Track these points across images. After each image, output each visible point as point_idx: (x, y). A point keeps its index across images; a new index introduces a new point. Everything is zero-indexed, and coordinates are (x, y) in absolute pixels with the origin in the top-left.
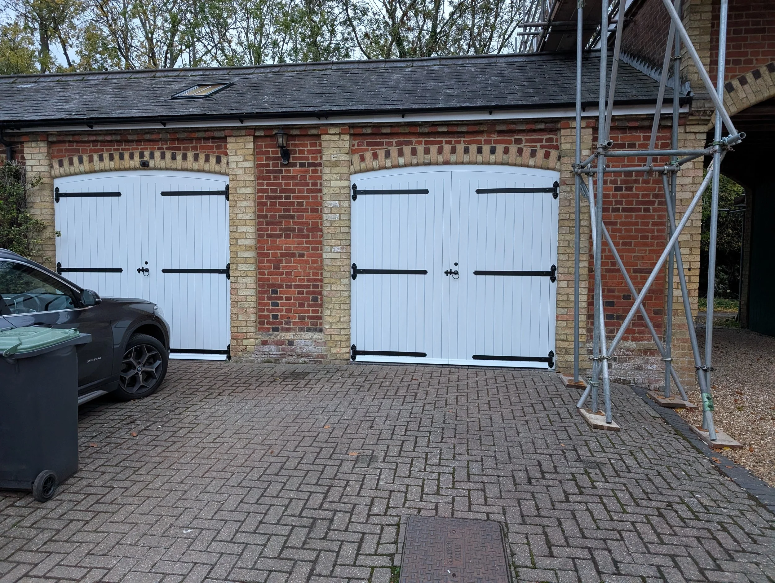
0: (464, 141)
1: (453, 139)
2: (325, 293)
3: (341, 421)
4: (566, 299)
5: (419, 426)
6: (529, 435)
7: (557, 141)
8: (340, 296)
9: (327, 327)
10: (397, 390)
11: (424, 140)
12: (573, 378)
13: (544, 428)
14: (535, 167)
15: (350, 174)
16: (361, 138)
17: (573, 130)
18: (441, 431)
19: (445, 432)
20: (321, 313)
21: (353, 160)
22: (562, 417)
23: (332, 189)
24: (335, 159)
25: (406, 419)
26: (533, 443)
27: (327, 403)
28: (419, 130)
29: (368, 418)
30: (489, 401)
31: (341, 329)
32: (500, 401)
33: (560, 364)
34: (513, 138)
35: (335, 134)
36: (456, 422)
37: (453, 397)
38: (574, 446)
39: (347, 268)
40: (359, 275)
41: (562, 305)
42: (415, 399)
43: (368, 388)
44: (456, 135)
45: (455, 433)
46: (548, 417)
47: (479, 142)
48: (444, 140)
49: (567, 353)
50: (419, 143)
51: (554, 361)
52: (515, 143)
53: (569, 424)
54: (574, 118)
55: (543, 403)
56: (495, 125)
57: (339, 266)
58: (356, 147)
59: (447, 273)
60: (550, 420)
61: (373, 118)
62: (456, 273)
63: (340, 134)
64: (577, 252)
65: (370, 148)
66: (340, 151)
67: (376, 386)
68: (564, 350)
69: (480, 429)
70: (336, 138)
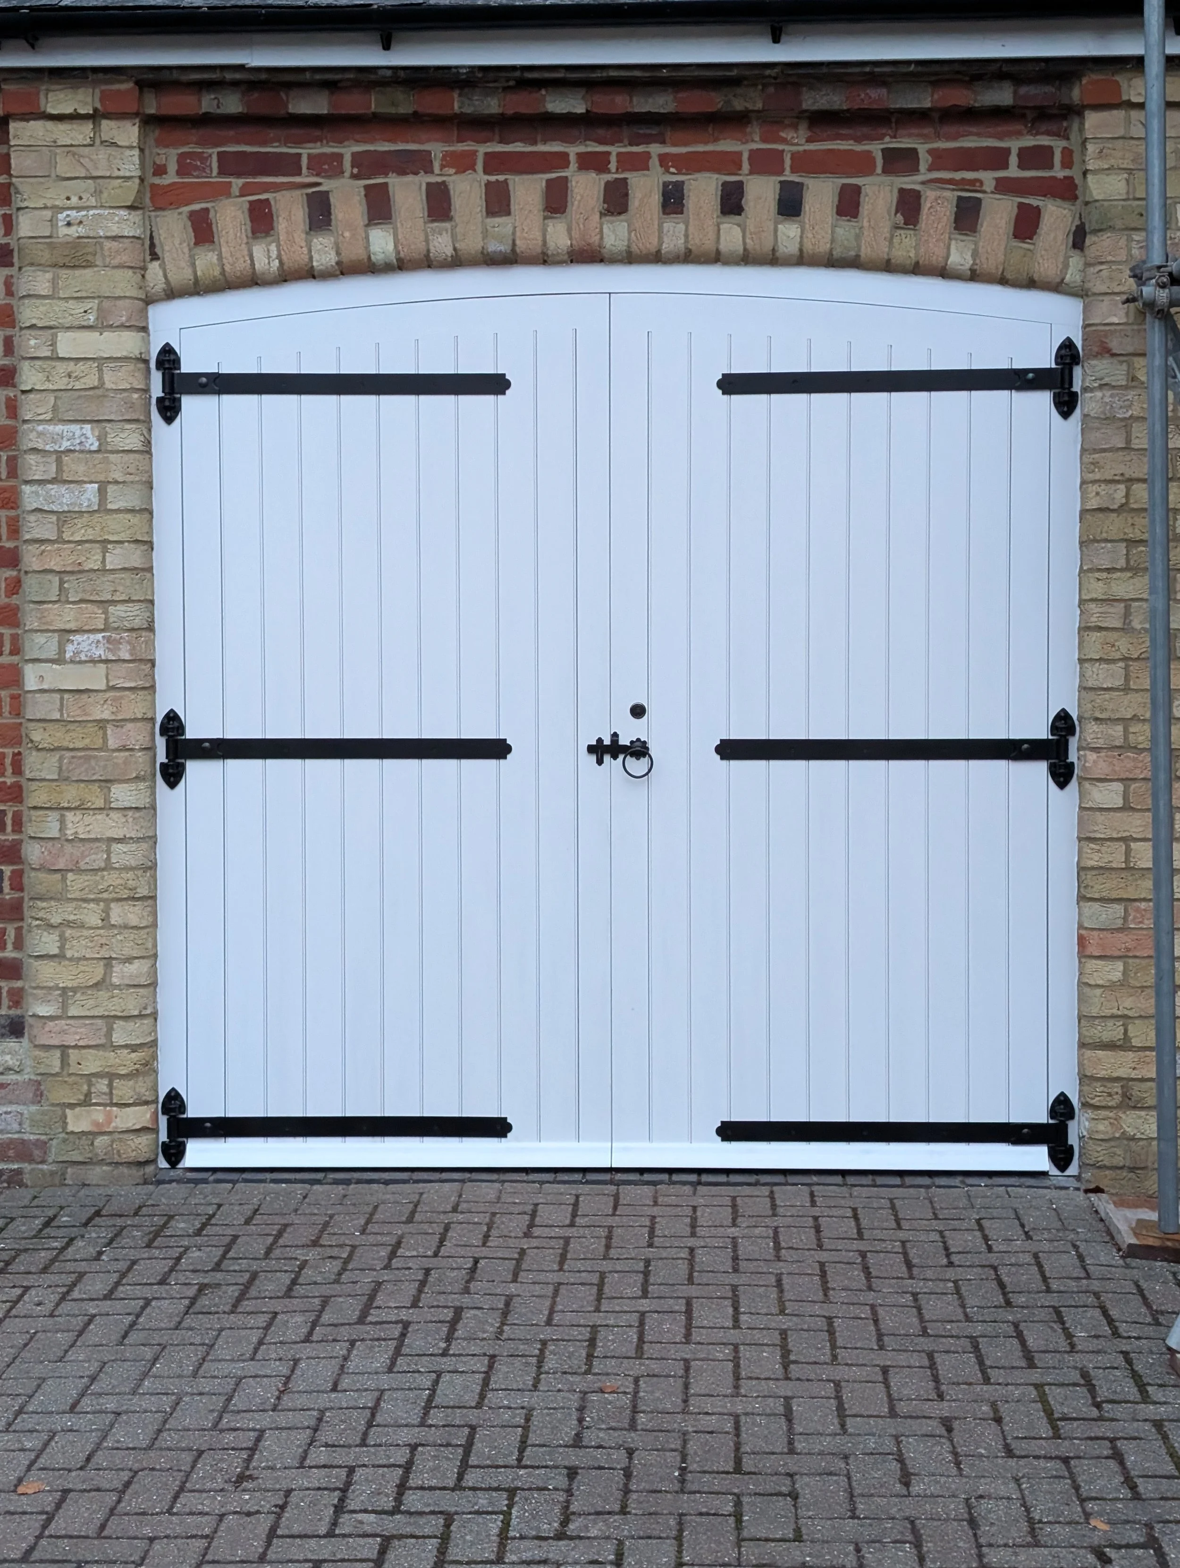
0: (664, 160)
1: (614, 150)
2: (33, 853)
3: (100, 1459)
4: (1118, 860)
5: (464, 1466)
6: (955, 1483)
7: (1067, 163)
8: (108, 866)
9: (43, 1010)
10: (372, 1297)
11: (483, 149)
12: (1154, 1216)
13: (1020, 1448)
14: (974, 276)
15: (149, 301)
16: (195, 134)
17: (1135, 114)
18: (562, 1481)
19: (581, 1487)
20: (19, 945)
21: (162, 236)
22: (1103, 1393)
23: (61, 367)
24: (74, 231)
25: (405, 1436)
26: (973, 1523)
27: (38, 1370)
28: (457, 104)
29: (229, 1437)
30: (784, 1334)
31: (110, 1019)
32: (831, 1332)
33: (1099, 1154)
34: (876, 148)
35: (74, 117)
36: (633, 1439)
37: (624, 1319)
38: (1149, 1526)
39: (136, 735)
40: (194, 769)
41: (1100, 886)
42: (449, 1339)
43: (233, 1292)
44: (626, 132)
45: (627, 1491)
46: (1043, 1399)
47: (730, 162)
48: (573, 150)
49: (1129, 1102)
50: (465, 164)
51: (1073, 1140)
52: (886, 171)
53: (1131, 1428)
54: (1137, 63)
55: (1020, 1336)
56: (797, 85)
57: (102, 724)
58: (171, 178)
59: (598, 750)
60: (1049, 1413)
61: (250, 45)
62: (639, 750)
63: (94, 117)
64: (1161, 654)
65: (237, 183)
66: (98, 193)
67: (271, 1285)
68: (1117, 1088)
69: (738, 1469)
70: (81, 133)
